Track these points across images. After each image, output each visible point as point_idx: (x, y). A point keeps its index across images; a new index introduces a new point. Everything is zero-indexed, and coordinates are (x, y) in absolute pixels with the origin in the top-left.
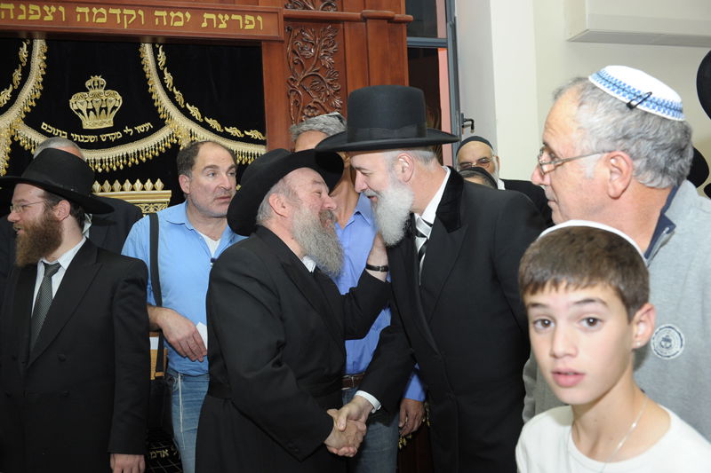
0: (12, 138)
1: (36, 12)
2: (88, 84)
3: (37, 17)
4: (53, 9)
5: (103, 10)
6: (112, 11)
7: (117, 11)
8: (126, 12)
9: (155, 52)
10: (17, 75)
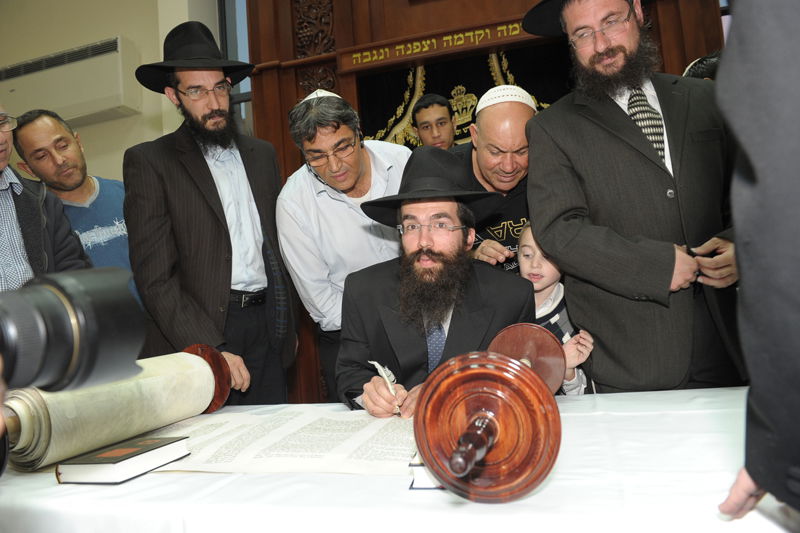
0: (405, 139)
1: (418, 47)
2: (453, 93)
3: (418, 50)
4: (428, 42)
5: (461, 35)
6: (467, 34)
7: (471, 34)
8: (477, 32)
9: (500, 60)
10: (407, 95)
